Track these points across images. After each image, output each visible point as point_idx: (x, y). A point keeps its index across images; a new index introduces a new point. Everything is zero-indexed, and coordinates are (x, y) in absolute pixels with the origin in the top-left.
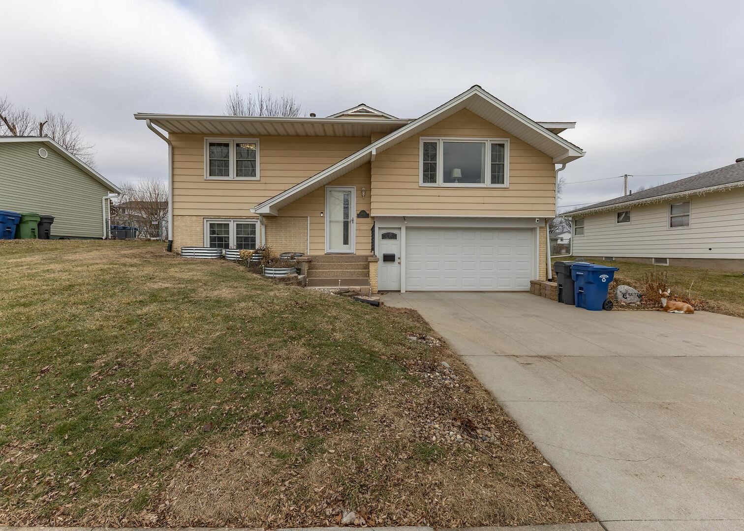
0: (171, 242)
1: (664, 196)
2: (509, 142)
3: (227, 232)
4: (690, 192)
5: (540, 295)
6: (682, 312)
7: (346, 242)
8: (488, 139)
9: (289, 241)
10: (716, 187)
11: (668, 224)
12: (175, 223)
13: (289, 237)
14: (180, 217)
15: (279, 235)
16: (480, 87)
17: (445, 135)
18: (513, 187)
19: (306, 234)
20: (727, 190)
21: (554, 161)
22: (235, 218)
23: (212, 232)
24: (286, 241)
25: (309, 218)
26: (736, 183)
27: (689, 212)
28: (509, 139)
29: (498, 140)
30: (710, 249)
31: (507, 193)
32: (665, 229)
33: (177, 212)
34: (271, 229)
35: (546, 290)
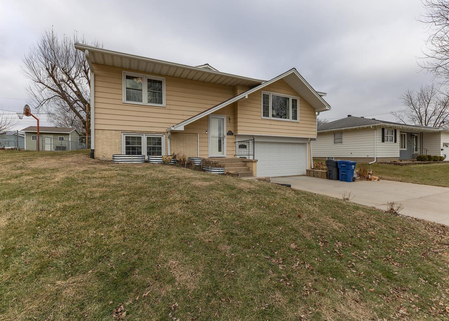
0: (93, 151)
1: (333, 130)
2: (299, 99)
3: (140, 143)
4: (345, 128)
5: (314, 176)
6: (376, 180)
7: (220, 150)
8: (291, 96)
9: (186, 149)
10: (355, 127)
11: (333, 142)
12: (96, 136)
13: (186, 147)
14: (100, 131)
15: (179, 145)
16: (296, 69)
17: (273, 91)
18: (301, 122)
19: (197, 145)
20: (360, 128)
21: (316, 110)
22: (146, 133)
23: (127, 143)
24: (184, 149)
25: (198, 134)
26: (363, 126)
27: (342, 137)
28: (299, 97)
29: (295, 97)
30: (351, 153)
31: (298, 125)
32: (332, 144)
33: (98, 127)
34: (173, 141)
35: (317, 174)
